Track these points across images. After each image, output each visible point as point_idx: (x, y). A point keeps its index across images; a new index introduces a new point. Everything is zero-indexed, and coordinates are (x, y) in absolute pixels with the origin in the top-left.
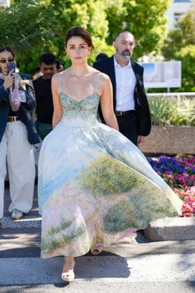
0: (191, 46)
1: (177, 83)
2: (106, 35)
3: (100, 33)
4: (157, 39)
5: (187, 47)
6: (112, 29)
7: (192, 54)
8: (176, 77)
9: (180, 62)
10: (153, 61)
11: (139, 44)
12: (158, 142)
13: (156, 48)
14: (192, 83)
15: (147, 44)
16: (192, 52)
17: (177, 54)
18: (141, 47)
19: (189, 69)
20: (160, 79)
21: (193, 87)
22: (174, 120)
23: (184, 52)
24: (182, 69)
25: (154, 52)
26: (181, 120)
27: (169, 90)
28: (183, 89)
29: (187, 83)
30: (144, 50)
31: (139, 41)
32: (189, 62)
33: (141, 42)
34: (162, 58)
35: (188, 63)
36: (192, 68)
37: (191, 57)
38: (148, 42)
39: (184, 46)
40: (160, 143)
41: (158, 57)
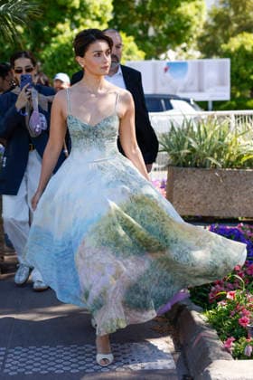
0: (246, 34)
1: (224, 94)
2: (109, 17)
3: (99, 13)
4: (188, 23)
5: (239, 36)
6: (118, 7)
7: (248, 48)
8: (222, 84)
9: (228, 61)
10: (183, 59)
11: (161, 32)
12: (205, 198)
13: (187, 37)
14: (248, 94)
15: (174, 32)
16: (248, 44)
17: (224, 47)
18: (164, 36)
19: (243, 71)
20: (196, 88)
21: (249, 99)
22: (232, 159)
23: (235, 43)
24: (231, 71)
25: (184, 45)
26: (245, 159)
27: (210, 106)
28: (234, 103)
29: (238, 94)
30: (168, 42)
31: (161, 27)
32: (243, 59)
33: (163, 29)
34: (198, 54)
35: (241, 61)
36: (247, 70)
37: (246, 52)
38: (176, 29)
39: (234, 35)
40: (209, 199)
41: (190, 52)
